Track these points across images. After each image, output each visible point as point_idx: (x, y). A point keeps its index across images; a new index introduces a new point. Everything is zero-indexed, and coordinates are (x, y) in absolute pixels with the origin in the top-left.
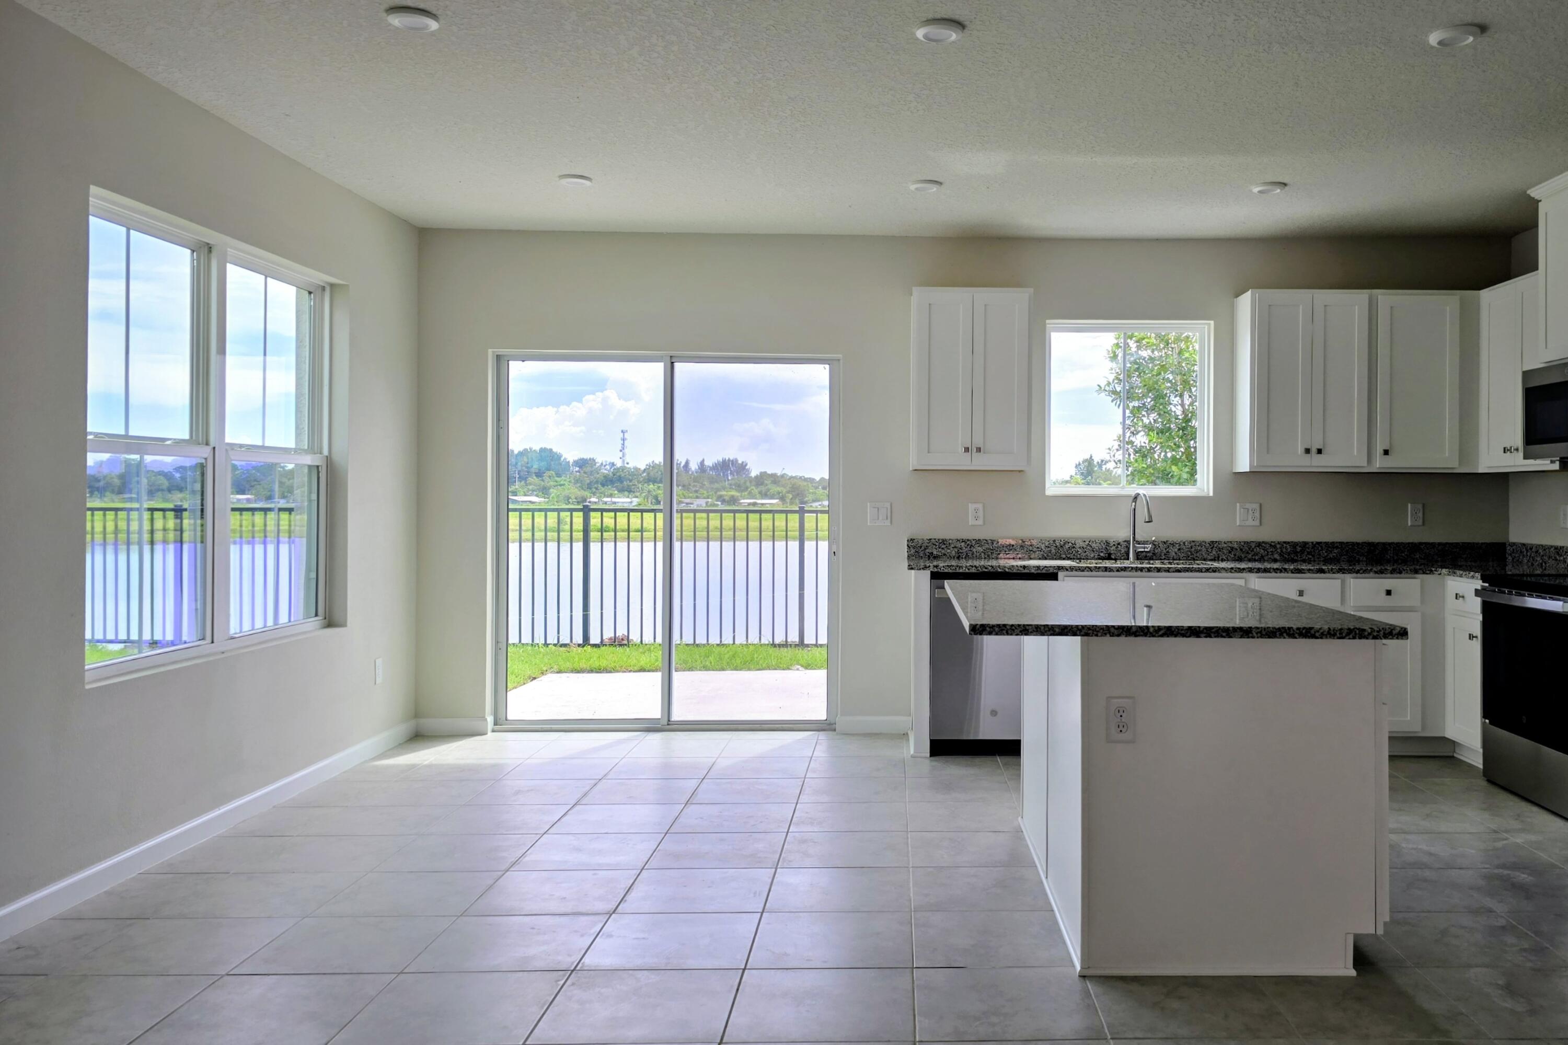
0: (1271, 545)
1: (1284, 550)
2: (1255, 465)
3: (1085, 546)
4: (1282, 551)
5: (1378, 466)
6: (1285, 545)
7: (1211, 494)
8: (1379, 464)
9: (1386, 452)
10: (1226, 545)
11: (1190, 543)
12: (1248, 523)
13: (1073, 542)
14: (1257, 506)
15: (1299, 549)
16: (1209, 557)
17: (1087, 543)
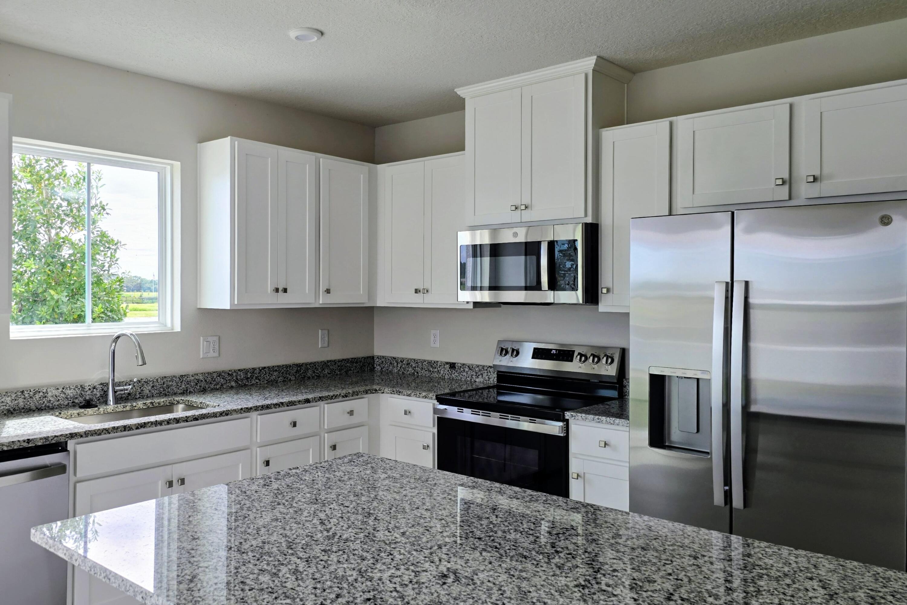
0: (229, 374)
1: (239, 377)
2: (236, 303)
3: (57, 394)
4: (237, 379)
5: (321, 302)
6: (239, 373)
7: (178, 328)
8: (322, 301)
9: (328, 291)
10: (193, 378)
11: (163, 380)
12: (209, 355)
13: (44, 391)
14: (216, 339)
15: (249, 375)
16: (179, 391)
17: (61, 390)
